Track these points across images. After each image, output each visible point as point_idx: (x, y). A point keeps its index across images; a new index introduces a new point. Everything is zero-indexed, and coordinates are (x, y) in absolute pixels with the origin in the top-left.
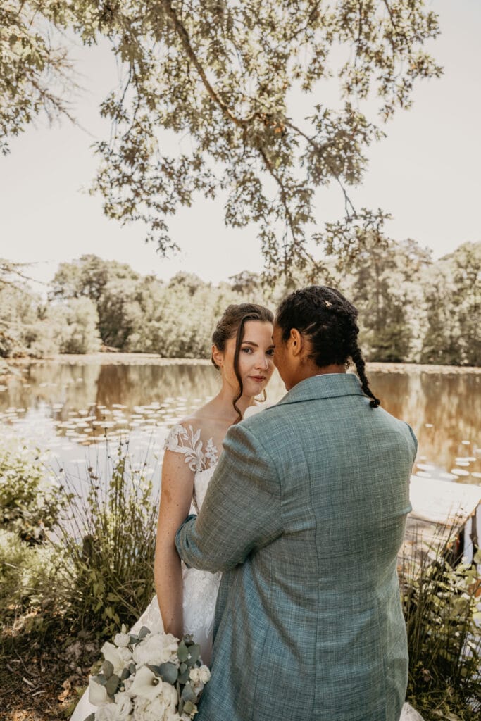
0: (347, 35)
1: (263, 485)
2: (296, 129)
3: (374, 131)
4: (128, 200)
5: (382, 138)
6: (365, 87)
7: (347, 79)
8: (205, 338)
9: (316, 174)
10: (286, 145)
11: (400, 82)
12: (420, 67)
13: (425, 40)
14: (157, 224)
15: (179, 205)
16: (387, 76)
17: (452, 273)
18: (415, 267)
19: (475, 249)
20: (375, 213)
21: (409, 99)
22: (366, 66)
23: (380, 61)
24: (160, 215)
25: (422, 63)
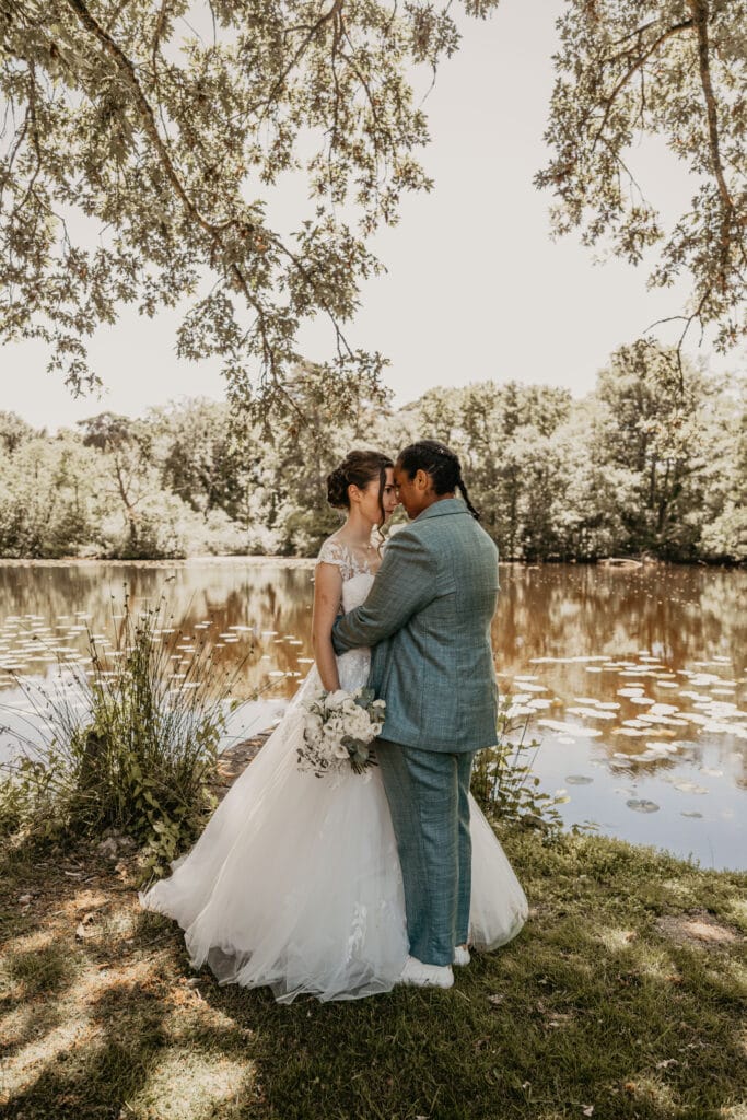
0: (318, 118)
1: (424, 565)
2: (282, 247)
3: (374, 263)
4: (17, 305)
5: (382, 272)
6: (342, 189)
7: (317, 174)
8: (39, 522)
9: (301, 302)
10: (265, 262)
11: (383, 190)
12: (407, 175)
13: (413, 146)
14: (65, 345)
15: (96, 319)
16: (368, 180)
17: (419, 430)
18: (369, 418)
19: (447, 397)
20: (372, 356)
21: (395, 213)
22: (342, 162)
23: (359, 159)
24: (73, 332)
25: (410, 171)
